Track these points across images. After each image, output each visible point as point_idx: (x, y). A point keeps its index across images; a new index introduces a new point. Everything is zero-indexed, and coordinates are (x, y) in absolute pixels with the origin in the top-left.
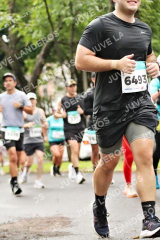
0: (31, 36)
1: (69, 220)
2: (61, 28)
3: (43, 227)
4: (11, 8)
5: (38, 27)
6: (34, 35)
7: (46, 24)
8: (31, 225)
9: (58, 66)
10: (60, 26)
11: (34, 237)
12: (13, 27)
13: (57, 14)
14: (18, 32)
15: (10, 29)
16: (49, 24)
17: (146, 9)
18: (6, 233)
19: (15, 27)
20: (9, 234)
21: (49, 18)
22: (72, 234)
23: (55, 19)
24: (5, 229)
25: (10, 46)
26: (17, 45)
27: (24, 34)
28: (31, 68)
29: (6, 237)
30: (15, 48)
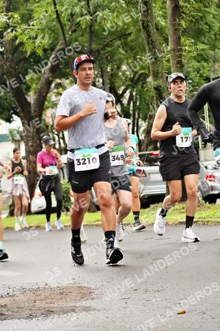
0: (34, 43)
1: (89, 290)
2: (74, 31)
3: (54, 301)
4: (5, 4)
5: (43, 30)
6: (38, 41)
7: (54, 26)
8: (37, 297)
9: (72, 82)
10: (73, 28)
11: (43, 314)
12: (9, 30)
13: (69, 11)
14: (16, 37)
15: (5, 34)
16: (58, 26)
17: (189, 4)
18: (4, 309)
19: (12, 30)
20: (8, 311)
21: (58, 17)
22: (95, 310)
23: (65, 19)
24: (3, 304)
25: (5, 56)
26: (16, 55)
27: (25, 40)
28: (34, 86)
29: (4, 315)
30: (12, 59)
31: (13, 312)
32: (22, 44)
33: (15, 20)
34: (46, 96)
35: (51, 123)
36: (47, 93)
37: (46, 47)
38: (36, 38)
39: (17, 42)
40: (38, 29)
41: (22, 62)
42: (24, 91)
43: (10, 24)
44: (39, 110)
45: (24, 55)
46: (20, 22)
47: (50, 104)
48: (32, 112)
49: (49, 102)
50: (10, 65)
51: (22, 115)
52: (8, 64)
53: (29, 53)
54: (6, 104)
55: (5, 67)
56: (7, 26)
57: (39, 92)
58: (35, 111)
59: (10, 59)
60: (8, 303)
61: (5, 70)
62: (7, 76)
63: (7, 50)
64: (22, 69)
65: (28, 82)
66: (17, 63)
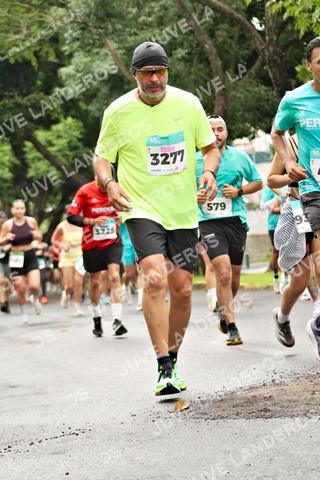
0: (310, 17)
6: (316, 15)
8: (317, 388)
14: (284, 10)
15: (268, 4)
18: (269, 403)
20: (274, 405)
24: (268, 396)
25: (267, 38)
26: (282, 36)
27: (297, 13)
29: (270, 410)
30: (277, 42)
31: (282, 407)
32: (291, 19)
38: (313, 11)
39: (285, 16)
41: (291, 47)
45: (295, 36)
50: (275, 51)
52: (271, 49)
53: (302, 33)
54: (267, 107)
55: (267, 53)
59: (274, 42)
60: (275, 394)
61: (266, 58)
62: (270, 67)
63: (270, 29)
64: (290, 56)
65: (298, 76)
66: (285, 48)
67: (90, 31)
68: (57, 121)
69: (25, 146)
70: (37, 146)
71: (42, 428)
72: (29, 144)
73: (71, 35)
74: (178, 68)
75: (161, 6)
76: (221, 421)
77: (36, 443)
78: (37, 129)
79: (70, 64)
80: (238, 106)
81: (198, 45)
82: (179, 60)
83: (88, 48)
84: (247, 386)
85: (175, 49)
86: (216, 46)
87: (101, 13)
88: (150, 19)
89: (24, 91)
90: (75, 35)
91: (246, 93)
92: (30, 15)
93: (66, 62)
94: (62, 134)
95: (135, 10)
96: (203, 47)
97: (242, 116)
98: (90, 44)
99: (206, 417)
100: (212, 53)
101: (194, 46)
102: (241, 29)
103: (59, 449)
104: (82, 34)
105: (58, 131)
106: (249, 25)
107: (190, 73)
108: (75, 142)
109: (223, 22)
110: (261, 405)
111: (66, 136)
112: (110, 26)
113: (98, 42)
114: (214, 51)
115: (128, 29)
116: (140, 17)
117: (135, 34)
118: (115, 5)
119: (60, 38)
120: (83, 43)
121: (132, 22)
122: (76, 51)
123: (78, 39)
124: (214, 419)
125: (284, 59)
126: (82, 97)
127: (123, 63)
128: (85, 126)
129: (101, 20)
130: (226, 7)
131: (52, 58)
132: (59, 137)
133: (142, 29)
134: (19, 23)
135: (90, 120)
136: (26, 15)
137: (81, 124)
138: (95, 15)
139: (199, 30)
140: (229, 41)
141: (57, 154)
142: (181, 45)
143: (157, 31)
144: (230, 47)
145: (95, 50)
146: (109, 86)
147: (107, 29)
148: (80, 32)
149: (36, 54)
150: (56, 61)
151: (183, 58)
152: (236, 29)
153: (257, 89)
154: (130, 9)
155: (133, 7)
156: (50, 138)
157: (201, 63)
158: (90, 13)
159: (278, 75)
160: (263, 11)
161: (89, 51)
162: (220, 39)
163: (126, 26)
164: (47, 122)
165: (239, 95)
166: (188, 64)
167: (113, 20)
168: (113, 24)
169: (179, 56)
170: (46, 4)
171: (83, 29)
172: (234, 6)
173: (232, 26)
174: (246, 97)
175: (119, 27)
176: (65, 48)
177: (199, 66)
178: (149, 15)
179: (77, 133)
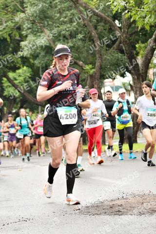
0: (144, 21)
5: (150, 12)
6: (146, 20)
8: (144, 201)
11: (148, 212)
12: (126, 11)
14: (131, 17)
15: (123, 14)
18: (120, 208)
19: (128, 12)
20: (123, 209)
24: (120, 204)
25: (122, 30)
26: (130, 30)
27: (137, 18)
28: (142, 52)
29: (121, 212)
30: (127, 32)
31: (127, 210)
32: (134, 21)
33: (131, 5)
34: (151, 59)
35: (153, 79)
36: (151, 57)
37: (152, 24)
38: (145, 17)
39: (132, 20)
40: (147, 11)
41: (134, 35)
42: (135, 55)
43: (127, 7)
44: (145, 69)
45: (136, 30)
46: (134, 5)
47: (153, 65)
48: (141, 70)
49: (152, 64)
50: (126, 37)
51: (133, 72)
52: (124, 35)
53: (139, 28)
54: (122, 64)
55: (122, 38)
56: (125, 8)
57: (146, 56)
58: (142, 70)
59: (126, 32)
60: (123, 204)
61: (122, 40)
62: (124, 45)
63: (124, 26)
64: (134, 39)
65: (137, 49)
66: (131, 35)
67: (37, 25)
68: (19, 68)
69: (3, 80)
70: (9, 80)
71: (9, 217)
72: (5, 79)
73: (27, 26)
74: (79, 43)
75: (71, 13)
76: (97, 216)
77: (6, 225)
78: (9, 72)
79: (26, 40)
80: (108, 63)
81: (88, 33)
82: (79, 40)
83: (35, 33)
84: (110, 199)
85: (78, 34)
86: (97, 34)
87: (42, 16)
88: (66, 20)
89: (3, 53)
90: (29, 26)
91: (112, 57)
92: (7, 16)
93: (24, 39)
94: (21, 75)
95: (58, 15)
96: (91, 34)
97: (109, 68)
98: (36, 31)
99: (89, 214)
100: (95, 37)
101: (87, 33)
102: (110, 26)
103: (17, 228)
104: (32, 26)
105: (19, 73)
106: (114, 24)
107: (84, 46)
108: (27, 78)
109: (101, 22)
110: (117, 209)
111: (23, 75)
112: (46, 23)
113: (40, 30)
114: (97, 36)
115: (55, 24)
116: (61, 18)
117: (58, 26)
118: (49, 12)
119: (21, 28)
120: (33, 30)
121: (57, 21)
122: (29, 34)
123: (30, 28)
124: (93, 215)
125: (131, 41)
126: (31, 57)
127: (52, 41)
128: (33, 71)
129: (41, 19)
130: (103, 15)
131: (17, 37)
132: (20, 76)
133: (62, 24)
134: (2, 20)
135: (35, 68)
136: (5, 16)
137: (30, 70)
138: (39, 17)
139: (89, 26)
140: (104, 31)
141: (19, 84)
142: (81, 33)
143: (69, 25)
144: (104, 34)
145: (39, 34)
146: (45, 51)
147: (45, 24)
148: (31, 25)
149: (9, 35)
150: (19, 39)
151: (81, 39)
152: (107, 26)
153: (117, 55)
154: (56, 15)
155: (57, 13)
156: (15, 76)
157: (90, 41)
158: (37, 16)
159: (127, 48)
160: (121, 17)
161: (35, 34)
162: (99, 30)
163: (54, 23)
164: (14, 69)
165: (108, 58)
166: (84, 42)
167: (48, 19)
168: (48, 21)
169: (79, 38)
170: (15, 11)
171: (33, 23)
172: (107, 14)
173: (106, 24)
174: (112, 59)
175: (50, 23)
176: (24, 32)
177: (89, 43)
178: (65, 17)
179: (28, 74)
